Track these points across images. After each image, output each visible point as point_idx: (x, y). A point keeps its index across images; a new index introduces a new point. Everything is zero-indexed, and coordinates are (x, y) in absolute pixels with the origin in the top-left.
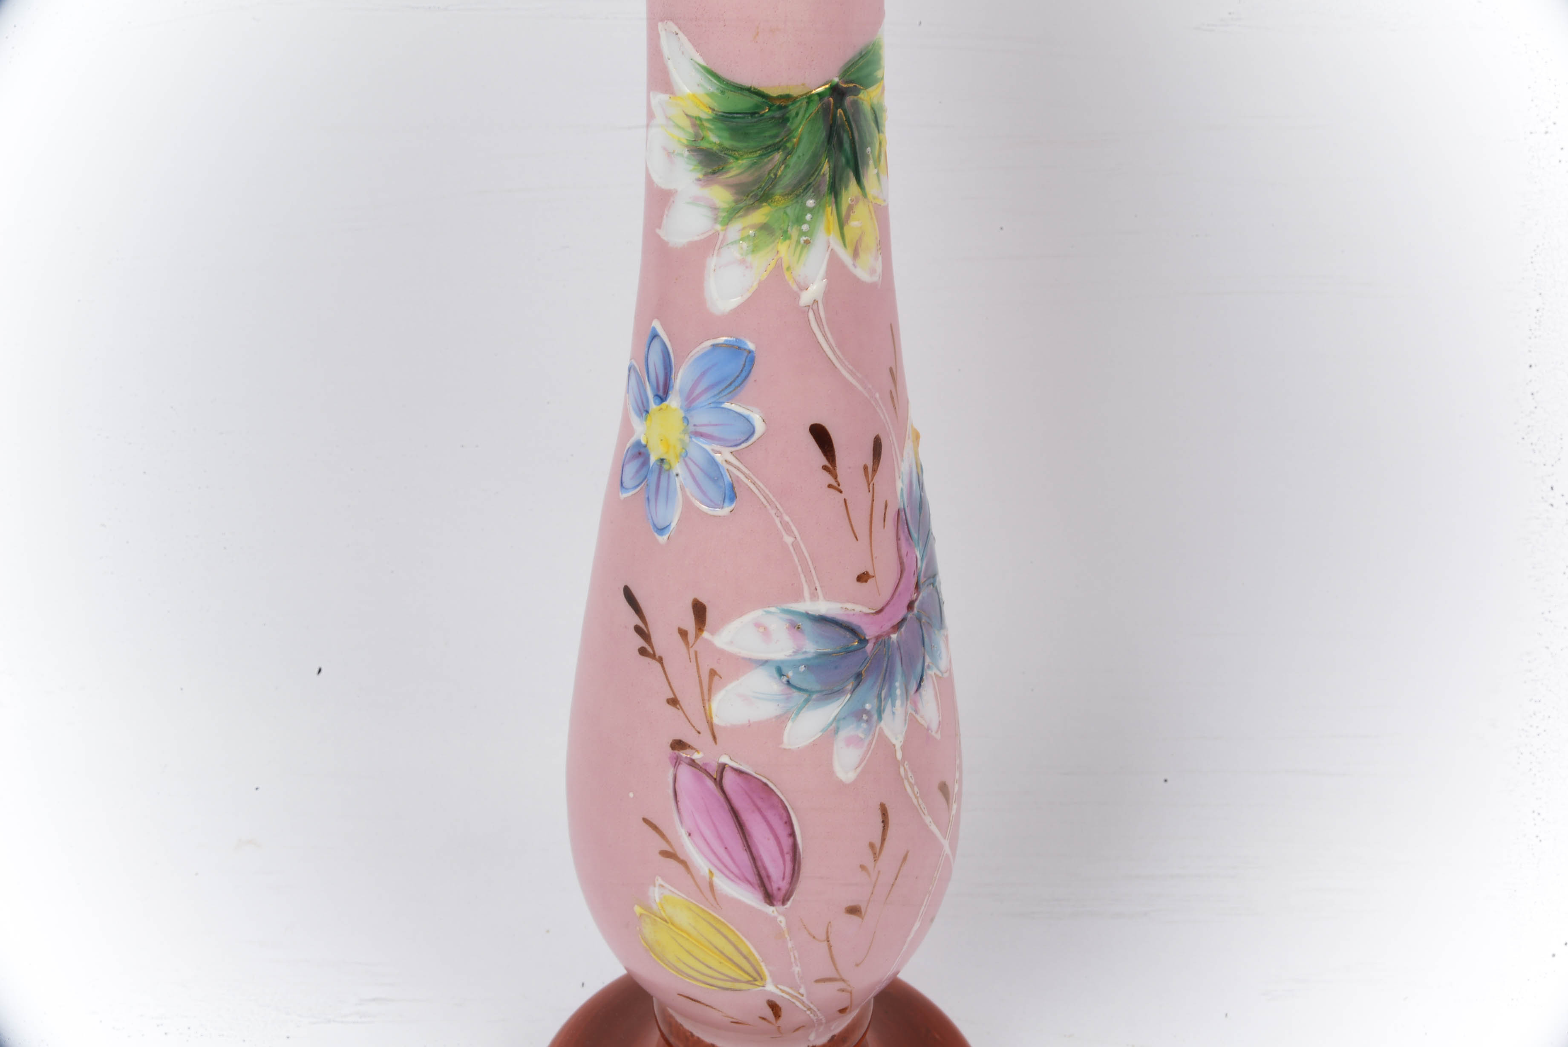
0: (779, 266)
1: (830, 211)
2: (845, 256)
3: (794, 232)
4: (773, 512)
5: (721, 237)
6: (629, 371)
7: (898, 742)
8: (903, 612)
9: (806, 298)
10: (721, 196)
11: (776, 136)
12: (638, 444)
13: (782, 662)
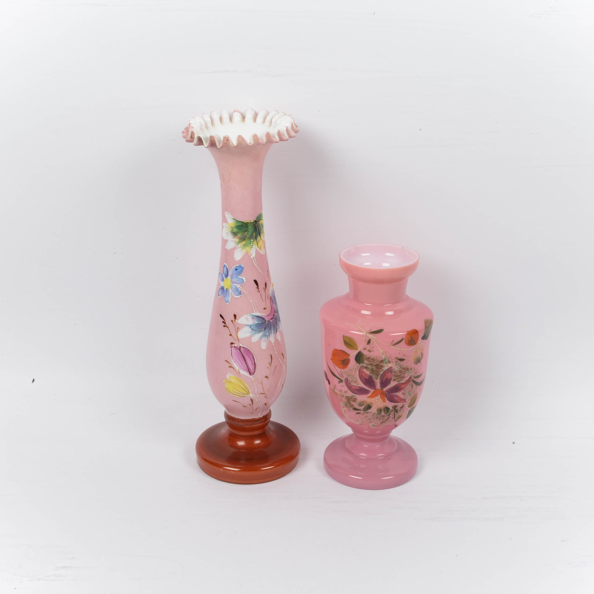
0: (247, 251)
1: (255, 241)
2: (259, 250)
3: (249, 246)
4: (248, 296)
5: (237, 247)
6: (219, 274)
7: (273, 342)
8: (272, 316)
9: (252, 257)
10: (237, 240)
11: (246, 229)
12: (222, 287)
13: (251, 325)
